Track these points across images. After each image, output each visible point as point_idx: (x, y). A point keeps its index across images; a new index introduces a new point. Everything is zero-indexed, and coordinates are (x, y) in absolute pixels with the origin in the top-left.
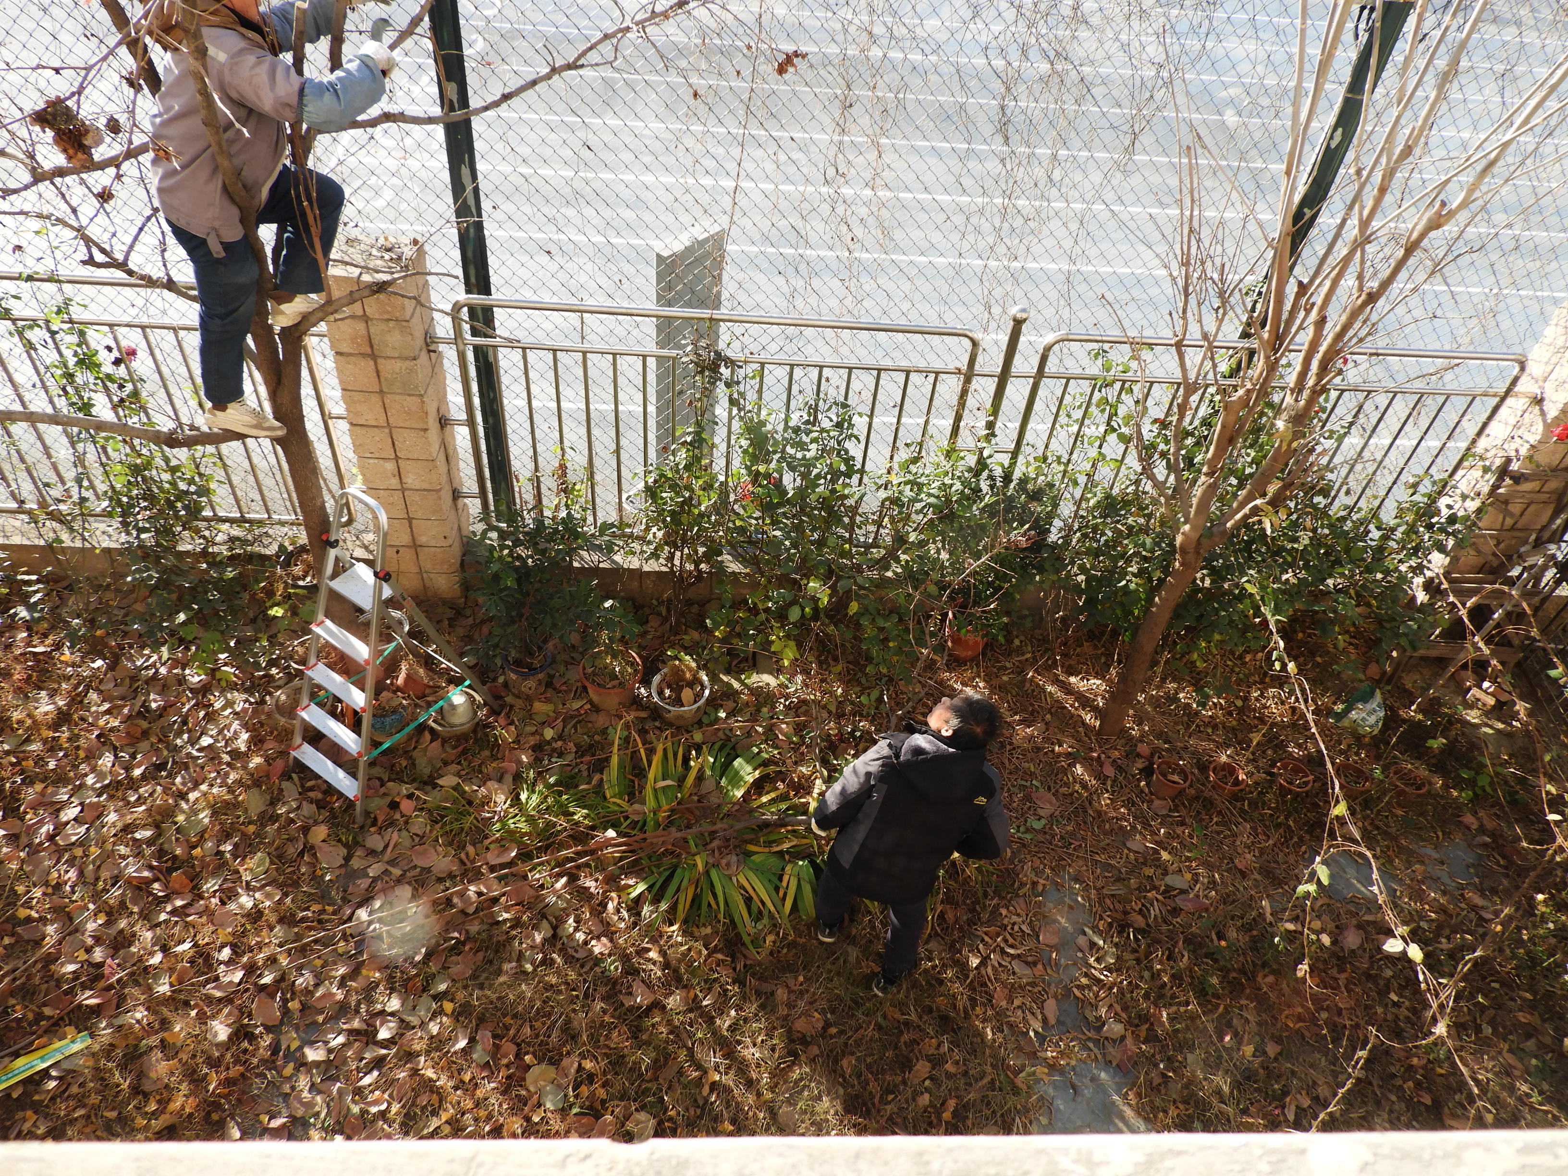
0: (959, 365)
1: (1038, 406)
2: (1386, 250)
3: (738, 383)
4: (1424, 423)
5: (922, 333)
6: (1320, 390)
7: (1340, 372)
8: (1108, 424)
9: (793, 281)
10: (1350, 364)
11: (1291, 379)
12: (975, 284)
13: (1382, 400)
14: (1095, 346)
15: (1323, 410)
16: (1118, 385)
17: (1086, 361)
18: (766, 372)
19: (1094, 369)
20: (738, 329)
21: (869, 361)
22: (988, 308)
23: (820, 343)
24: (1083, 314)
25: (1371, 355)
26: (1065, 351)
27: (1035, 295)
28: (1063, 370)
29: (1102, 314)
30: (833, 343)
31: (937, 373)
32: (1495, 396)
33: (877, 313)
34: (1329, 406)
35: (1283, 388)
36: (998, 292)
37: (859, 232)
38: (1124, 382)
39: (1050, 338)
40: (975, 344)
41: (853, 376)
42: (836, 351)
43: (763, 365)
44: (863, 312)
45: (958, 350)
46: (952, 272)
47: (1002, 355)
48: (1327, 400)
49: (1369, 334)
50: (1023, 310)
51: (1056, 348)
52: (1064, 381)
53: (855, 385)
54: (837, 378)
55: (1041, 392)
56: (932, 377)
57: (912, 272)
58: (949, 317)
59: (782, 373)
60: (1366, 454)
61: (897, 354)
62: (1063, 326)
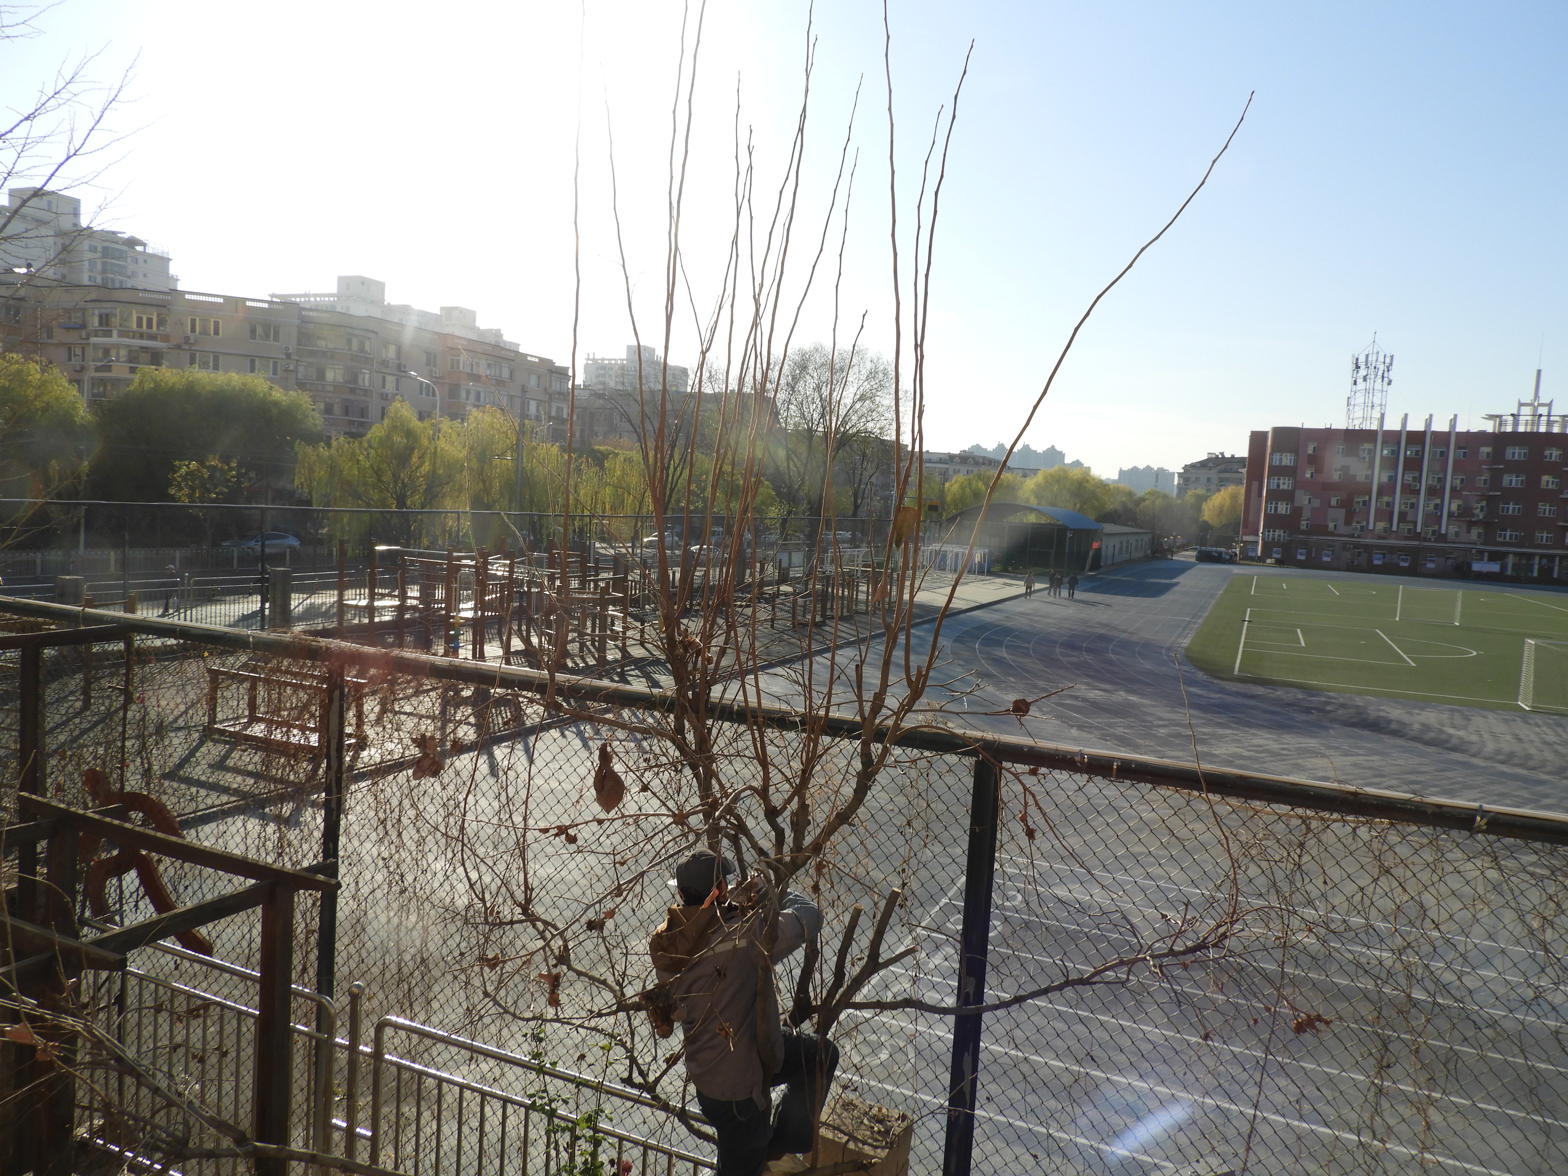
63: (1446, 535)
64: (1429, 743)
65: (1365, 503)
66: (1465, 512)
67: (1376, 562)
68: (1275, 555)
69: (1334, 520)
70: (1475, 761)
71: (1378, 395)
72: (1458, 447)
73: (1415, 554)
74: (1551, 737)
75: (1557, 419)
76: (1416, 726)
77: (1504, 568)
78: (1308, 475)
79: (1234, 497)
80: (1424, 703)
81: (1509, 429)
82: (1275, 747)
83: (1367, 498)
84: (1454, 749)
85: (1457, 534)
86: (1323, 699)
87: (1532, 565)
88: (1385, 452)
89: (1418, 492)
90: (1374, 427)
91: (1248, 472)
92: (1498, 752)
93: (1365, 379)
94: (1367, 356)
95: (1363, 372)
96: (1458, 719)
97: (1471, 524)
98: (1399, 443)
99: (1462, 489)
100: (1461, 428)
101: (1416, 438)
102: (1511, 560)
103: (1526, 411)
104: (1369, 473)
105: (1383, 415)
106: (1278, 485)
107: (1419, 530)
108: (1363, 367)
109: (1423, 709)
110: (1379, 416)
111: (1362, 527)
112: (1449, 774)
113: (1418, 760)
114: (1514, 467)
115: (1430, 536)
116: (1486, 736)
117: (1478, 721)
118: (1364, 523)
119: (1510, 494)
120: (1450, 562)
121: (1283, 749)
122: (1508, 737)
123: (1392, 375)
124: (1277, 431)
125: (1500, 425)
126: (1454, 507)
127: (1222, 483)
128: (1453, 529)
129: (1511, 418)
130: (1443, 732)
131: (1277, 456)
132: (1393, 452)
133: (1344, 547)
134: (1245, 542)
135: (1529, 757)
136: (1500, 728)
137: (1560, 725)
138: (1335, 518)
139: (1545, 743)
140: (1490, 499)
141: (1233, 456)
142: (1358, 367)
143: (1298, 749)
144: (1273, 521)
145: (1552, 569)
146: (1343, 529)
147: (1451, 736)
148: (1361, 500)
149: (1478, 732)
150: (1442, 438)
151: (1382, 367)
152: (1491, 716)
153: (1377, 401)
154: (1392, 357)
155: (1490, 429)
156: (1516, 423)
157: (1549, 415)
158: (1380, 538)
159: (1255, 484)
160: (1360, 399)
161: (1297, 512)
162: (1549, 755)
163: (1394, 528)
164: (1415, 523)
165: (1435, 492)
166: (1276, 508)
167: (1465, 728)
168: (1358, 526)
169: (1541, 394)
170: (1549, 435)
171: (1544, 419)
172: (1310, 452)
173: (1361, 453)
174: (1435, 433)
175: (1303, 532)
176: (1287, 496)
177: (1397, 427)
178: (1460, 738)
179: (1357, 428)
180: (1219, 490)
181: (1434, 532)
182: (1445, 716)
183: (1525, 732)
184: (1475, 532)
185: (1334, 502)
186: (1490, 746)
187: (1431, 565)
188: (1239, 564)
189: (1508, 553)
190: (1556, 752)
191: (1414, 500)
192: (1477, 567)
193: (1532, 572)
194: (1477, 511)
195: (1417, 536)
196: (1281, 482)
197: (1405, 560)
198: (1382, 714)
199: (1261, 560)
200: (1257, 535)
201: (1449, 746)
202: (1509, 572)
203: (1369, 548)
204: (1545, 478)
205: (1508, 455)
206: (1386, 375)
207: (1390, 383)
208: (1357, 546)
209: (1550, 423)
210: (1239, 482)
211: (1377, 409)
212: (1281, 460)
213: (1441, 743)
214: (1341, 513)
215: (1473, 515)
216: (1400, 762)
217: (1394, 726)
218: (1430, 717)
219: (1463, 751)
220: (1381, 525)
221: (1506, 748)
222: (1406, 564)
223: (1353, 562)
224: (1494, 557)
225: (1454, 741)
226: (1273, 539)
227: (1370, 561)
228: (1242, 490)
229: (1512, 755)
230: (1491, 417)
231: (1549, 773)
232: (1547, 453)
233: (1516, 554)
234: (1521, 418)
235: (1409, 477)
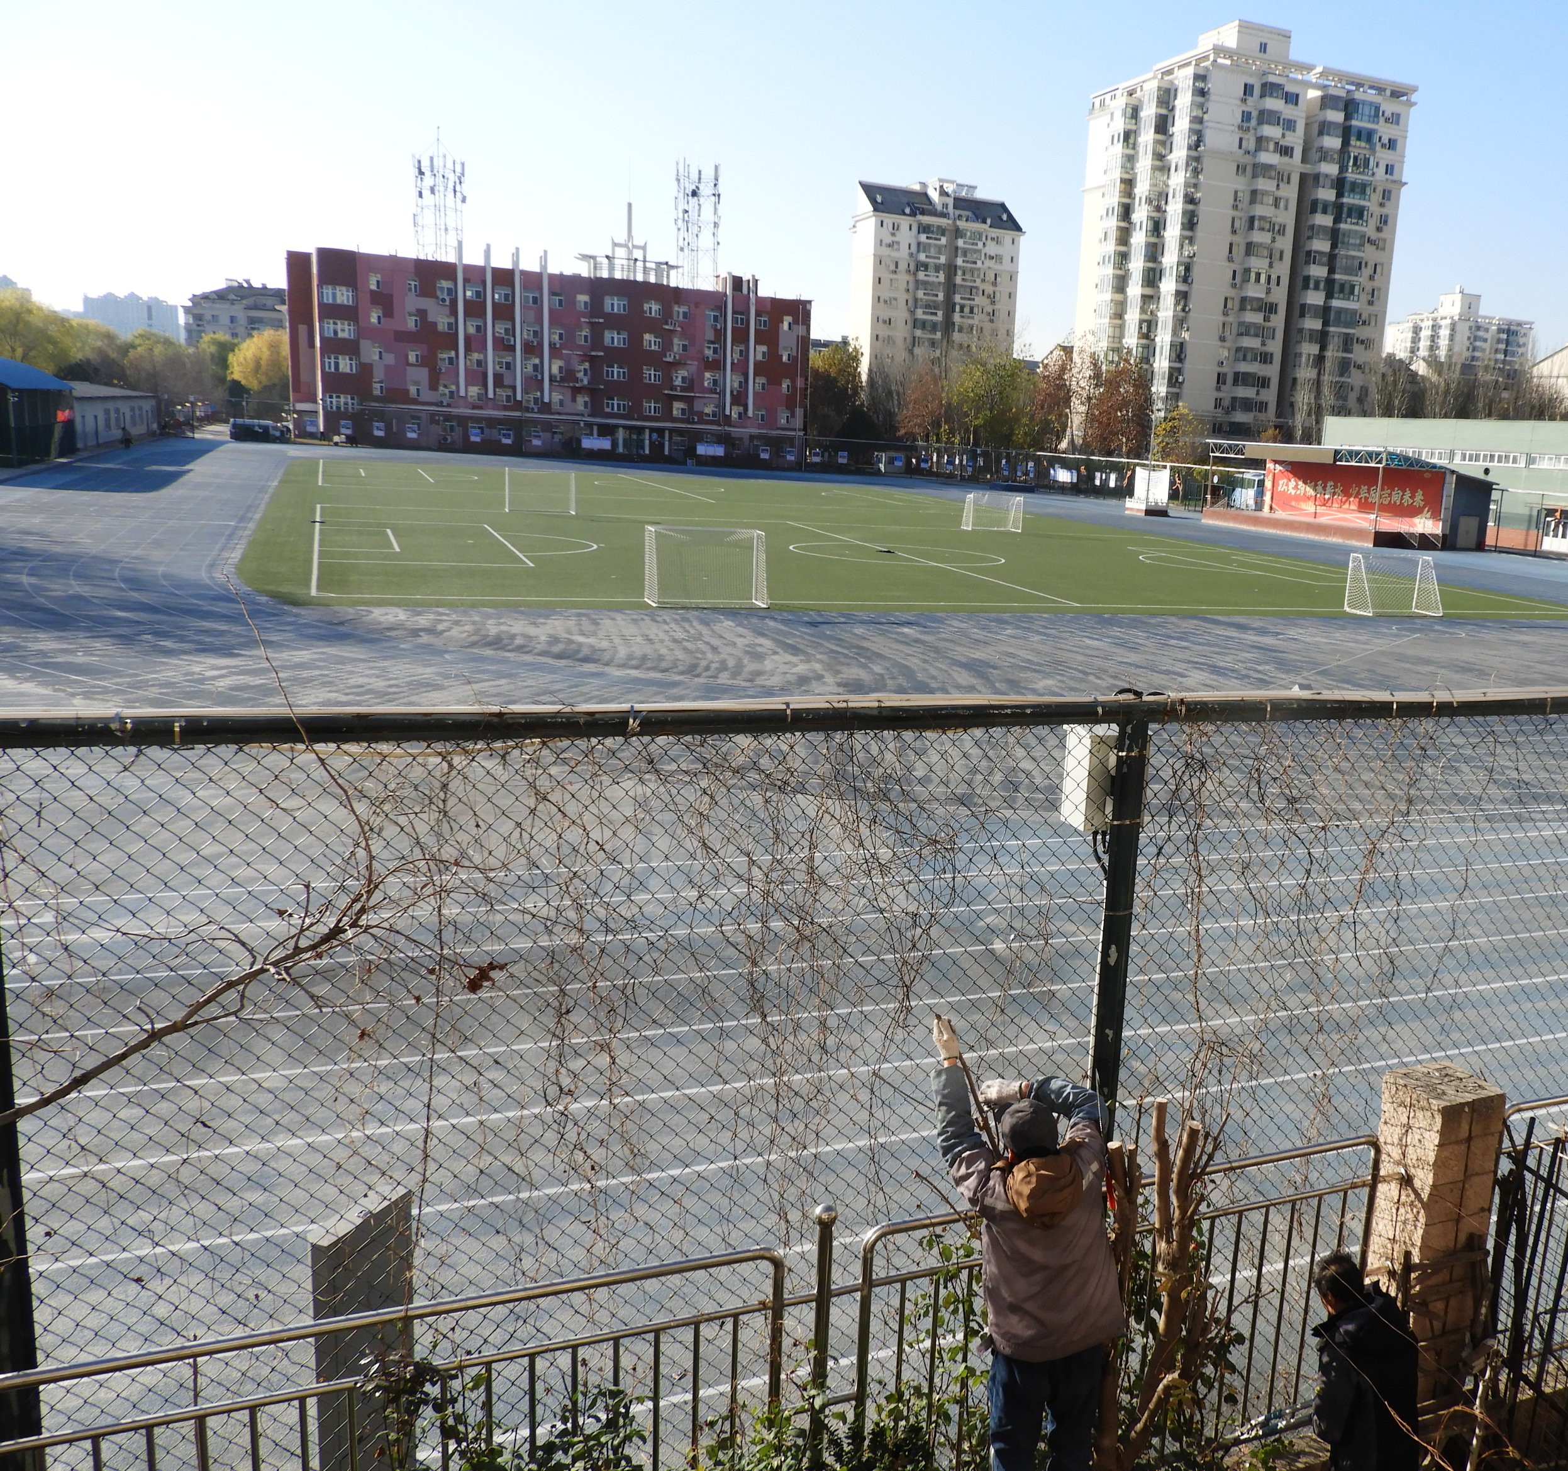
0: (763, 1297)
1: (875, 1326)
2: (1201, 1056)
3: (454, 1401)
4: (1309, 1233)
5: (705, 1267)
6: (1189, 1223)
7: (1202, 1198)
8: (967, 1326)
9: (517, 1239)
10: (1211, 1186)
11: (1155, 1219)
12: (758, 1189)
13: (1257, 1217)
14: (925, 1232)
15: (1201, 1245)
16: (964, 1275)
17: (918, 1254)
18: (494, 1375)
19: (932, 1260)
20: (444, 1324)
21: (641, 1322)
22: (783, 1216)
23: (565, 1316)
24: (901, 1197)
25: (1225, 1170)
26: (890, 1247)
27: (838, 1187)
28: (893, 1273)
29: (924, 1193)
30: (585, 1309)
31: (735, 1317)
32: (1364, 1185)
33: (639, 1255)
34: (1205, 1239)
35: (1150, 1231)
36: (792, 1194)
37: (598, 1154)
38: (971, 1268)
39: (870, 1234)
40: (778, 1264)
41: (622, 1350)
42: (590, 1320)
43: (488, 1365)
44: (621, 1256)
45: (756, 1278)
46: (728, 1182)
47: (815, 1271)
48: (1201, 1233)
49: (1215, 1148)
50: (828, 1209)
51: (879, 1245)
52: (898, 1286)
53: (626, 1361)
54: (598, 1359)
55: (875, 1308)
56: (729, 1325)
57: (678, 1191)
58: (736, 1238)
59: (516, 1370)
60: (1265, 1288)
61: (676, 1304)
62: (880, 1216)
63: (550, 403)
64: (559, 656)
65: (450, 359)
66: (567, 377)
67: (474, 439)
68: (343, 431)
69: (416, 383)
70: (607, 669)
71: (451, 214)
72: (553, 293)
73: (517, 426)
74: (680, 635)
75: (653, 266)
76: (543, 638)
77: (614, 444)
78: (374, 320)
79: (274, 347)
80: (547, 611)
81: (605, 274)
82: (380, 684)
83: (453, 354)
84: (586, 660)
85: (561, 403)
86: (432, 617)
87: (643, 441)
88: (469, 294)
89: (512, 348)
90: (451, 258)
91: (290, 311)
92: (630, 657)
93: (432, 190)
94: (432, 159)
95: (428, 180)
96: (586, 625)
97: (576, 391)
98: (484, 283)
99: (562, 347)
100: (553, 269)
101: (504, 277)
102: (621, 434)
103: (621, 253)
104: (452, 320)
105: (460, 243)
106: (336, 332)
107: (519, 398)
108: (428, 173)
109: (547, 617)
110: (456, 244)
111: (451, 393)
112: (584, 689)
113: (550, 677)
114: (615, 322)
115: (532, 405)
116: (617, 641)
117: (606, 623)
118: (454, 388)
119: (614, 355)
120: (557, 438)
121: (391, 686)
122: (639, 639)
123: (466, 188)
124: (324, 253)
125: (595, 268)
126: (555, 370)
127: (254, 325)
128: (557, 397)
129: (606, 261)
130: (570, 641)
131: (328, 290)
132: (478, 294)
133: (433, 418)
134: (299, 412)
135: (661, 658)
136: (630, 630)
137: (687, 620)
138: (416, 380)
139: (675, 641)
140: (592, 360)
141: (265, 288)
142: (421, 173)
143: (409, 684)
144: (334, 383)
145: (662, 445)
146: (427, 395)
147: (580, 645)
148: (445, 356)
149: (608, 637)
150: (532, 280)
151: (452, 178)
152: (619, 617)
153: (451, 225)
154: (463, 164)
155: (585, 274)
156: (611, 268)
157: (645, 261)
158: (474, 407)
159: (302, 329)
160: (428, 218)
161: (366, 370)
162: (680, 654)
163: (491, 395)
164: (514, 388)
165: (532, 349)
166: (337, 365)
167: (594, 634)
168: (447, 391)
169: (634, 233)
170: (646, 284)
171: (640, 264)
172: (373, 287)
173: (439, 293)
174: (523, 273)
175: (377, 399)
176: (350, 348)
177: (479, 262)
178: (591, 646)
179: (430, 258)
180: (250, 336)
181: (536, 400)
182: (571, 623)
183: (654, 631)
184: (581, 399)
185: (412, 358)
186: (622, 652)
187: (536, 442)
188: (295, 443)
189: (617, 426)
190: (685, 649)
191: (509, 359)
192: (587, 443)
193: (643, 448)
194: (580, 375)
195: (518, 405)
196: (339, 327)
197: (507, 436)
198: (503, 628)
199: (325, 437)
200: (315, 402)
201: (580, 656)
202: (621, 449)
203: (463, 421)
204: (647, 337)
205: (607, 308)
206: (458, 188)
207: (464, 200)
208: (448, 417)
209: (646, 270)
210: (278, 325)
211: (452, 233)
212: (334, 295)
213: (572, 654)
214: (423, 374)
215: (577, 380)
216: (529, 683)
217: (519, 641)
218: (558, 625)
219: (595, 661)
220: (474, 391)
221: (638, 652)
222: (508, 441)
223: (445, 439)
224: (606, 431)
225: (585, 651)
226: (338, 408)
227: (466, 436)
228: (285, 336)
229: (644, 658)
230: (585, 257)
231: (682, 673)
232: (646, 307)
233: (625, 427)
234: (617, 261)
235: (501, 329)
